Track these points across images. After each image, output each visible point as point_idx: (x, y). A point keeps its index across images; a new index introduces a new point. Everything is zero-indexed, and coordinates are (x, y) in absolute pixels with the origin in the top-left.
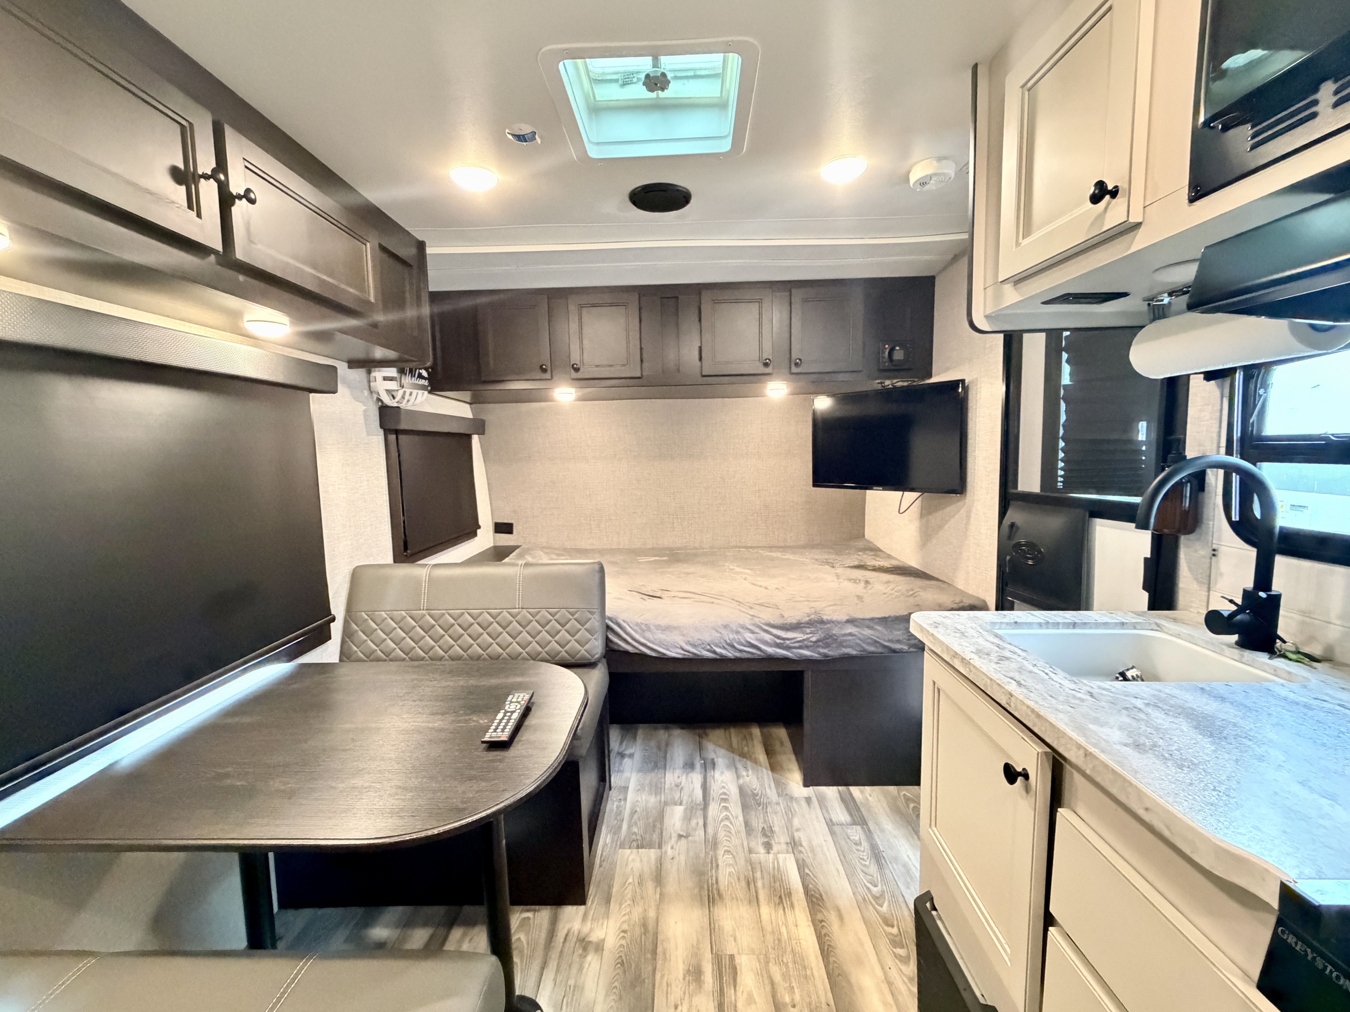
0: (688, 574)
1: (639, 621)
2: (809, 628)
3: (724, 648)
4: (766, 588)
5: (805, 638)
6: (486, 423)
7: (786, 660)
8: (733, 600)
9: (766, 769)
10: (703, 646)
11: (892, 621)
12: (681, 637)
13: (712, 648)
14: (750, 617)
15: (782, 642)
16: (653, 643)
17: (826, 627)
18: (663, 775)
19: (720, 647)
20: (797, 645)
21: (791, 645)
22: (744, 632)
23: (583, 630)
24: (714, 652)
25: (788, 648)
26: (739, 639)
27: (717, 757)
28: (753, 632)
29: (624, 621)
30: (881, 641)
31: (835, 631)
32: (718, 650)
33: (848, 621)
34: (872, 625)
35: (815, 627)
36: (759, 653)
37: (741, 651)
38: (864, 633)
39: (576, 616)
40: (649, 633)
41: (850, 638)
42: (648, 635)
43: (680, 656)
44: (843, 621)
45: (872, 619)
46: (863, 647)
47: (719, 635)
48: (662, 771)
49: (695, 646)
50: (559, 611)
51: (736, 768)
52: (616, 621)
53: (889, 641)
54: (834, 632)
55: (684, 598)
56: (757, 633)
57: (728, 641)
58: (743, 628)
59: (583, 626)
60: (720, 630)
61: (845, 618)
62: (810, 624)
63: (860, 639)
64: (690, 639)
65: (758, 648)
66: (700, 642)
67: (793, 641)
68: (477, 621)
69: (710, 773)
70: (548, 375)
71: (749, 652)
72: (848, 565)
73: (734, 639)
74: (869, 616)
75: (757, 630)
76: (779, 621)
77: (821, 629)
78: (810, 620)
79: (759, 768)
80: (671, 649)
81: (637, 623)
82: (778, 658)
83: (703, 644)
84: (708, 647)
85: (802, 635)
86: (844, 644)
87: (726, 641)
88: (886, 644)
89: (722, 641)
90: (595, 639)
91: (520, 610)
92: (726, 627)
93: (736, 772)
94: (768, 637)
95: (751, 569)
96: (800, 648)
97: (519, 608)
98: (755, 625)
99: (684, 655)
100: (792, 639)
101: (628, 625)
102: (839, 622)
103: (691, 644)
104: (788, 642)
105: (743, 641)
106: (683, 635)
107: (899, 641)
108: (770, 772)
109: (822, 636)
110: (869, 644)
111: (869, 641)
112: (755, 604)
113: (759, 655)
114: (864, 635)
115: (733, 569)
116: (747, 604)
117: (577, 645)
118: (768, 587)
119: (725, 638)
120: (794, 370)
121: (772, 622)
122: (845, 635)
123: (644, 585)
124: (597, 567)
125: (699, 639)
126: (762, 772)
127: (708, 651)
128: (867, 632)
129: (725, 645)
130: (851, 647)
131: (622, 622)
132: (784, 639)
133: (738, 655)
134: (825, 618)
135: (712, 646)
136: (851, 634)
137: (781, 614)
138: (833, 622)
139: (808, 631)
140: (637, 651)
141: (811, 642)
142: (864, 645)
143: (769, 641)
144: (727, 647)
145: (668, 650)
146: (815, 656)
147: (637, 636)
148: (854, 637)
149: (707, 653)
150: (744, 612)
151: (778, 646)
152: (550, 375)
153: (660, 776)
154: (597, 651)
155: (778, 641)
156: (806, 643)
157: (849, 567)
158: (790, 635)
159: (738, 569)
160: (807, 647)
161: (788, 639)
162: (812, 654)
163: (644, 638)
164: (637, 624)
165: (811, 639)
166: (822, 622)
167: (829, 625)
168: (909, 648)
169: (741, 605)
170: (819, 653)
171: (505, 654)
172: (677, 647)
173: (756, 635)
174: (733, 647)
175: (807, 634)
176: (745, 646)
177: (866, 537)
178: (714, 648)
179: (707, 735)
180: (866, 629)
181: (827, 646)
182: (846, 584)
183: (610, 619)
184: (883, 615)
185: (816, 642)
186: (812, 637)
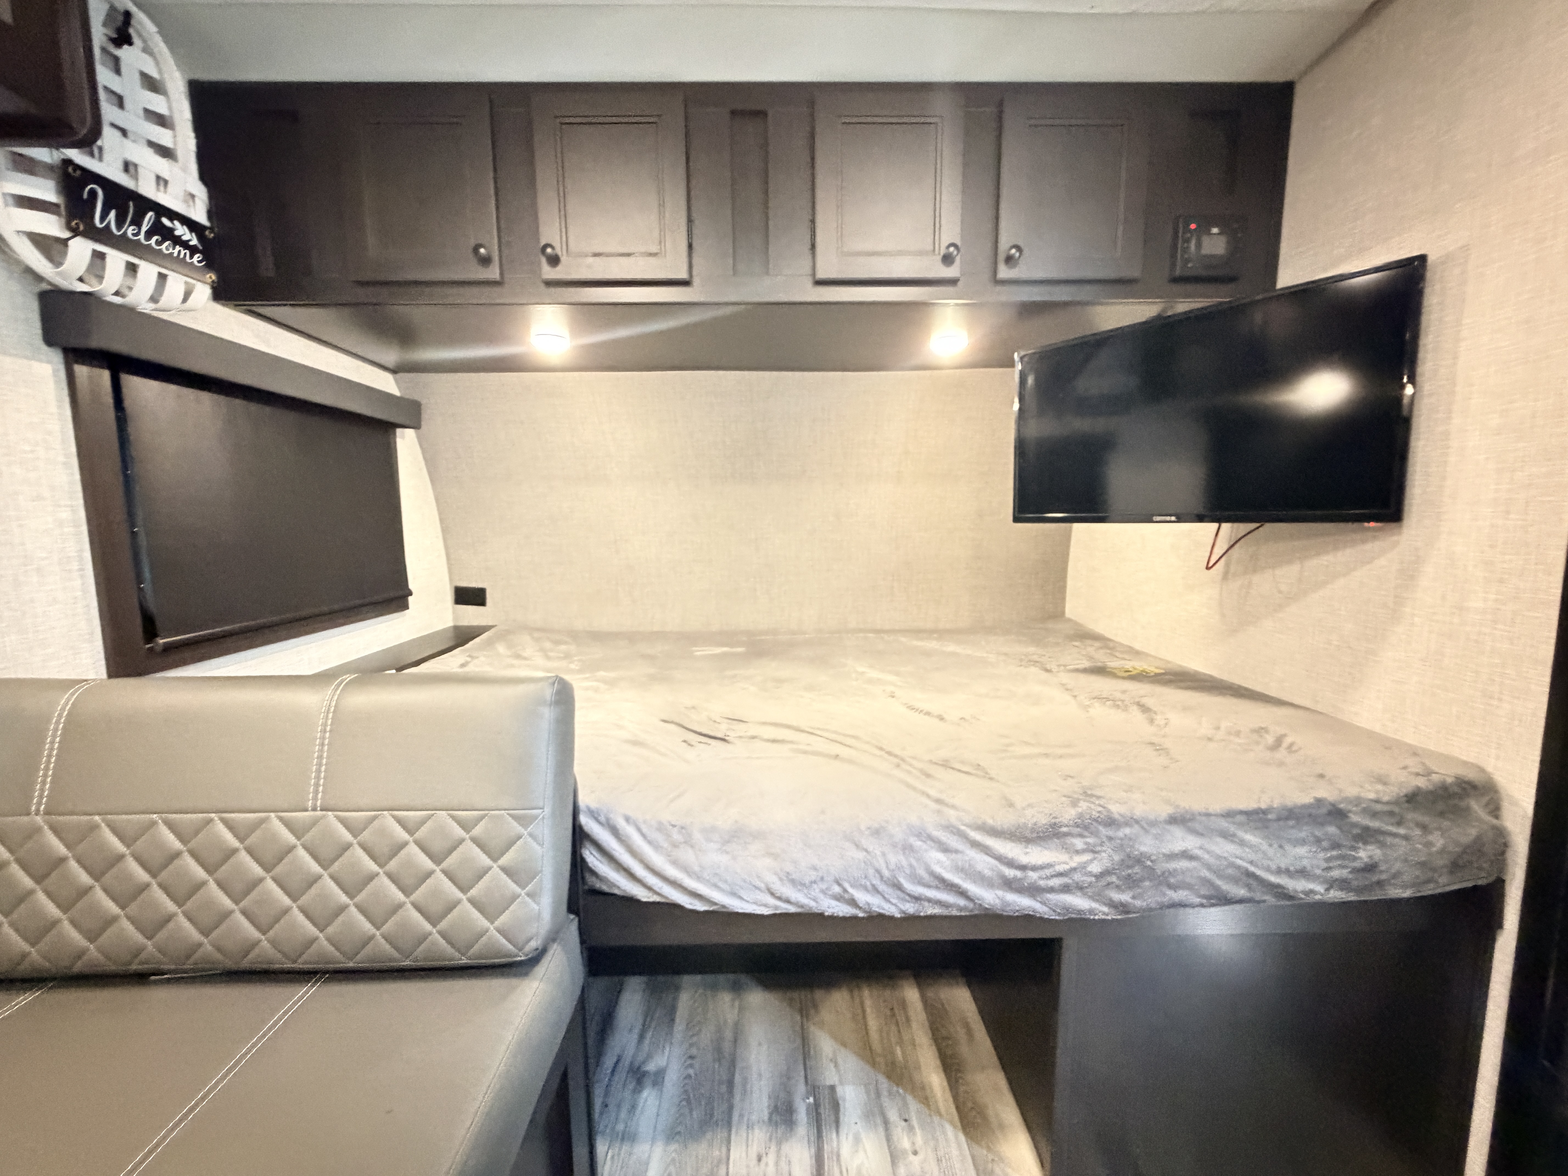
0: (780, 681)
1: (666, 817)
2: (1081, 836)
3: (876, 890)
4: (941, 718)
5: (1073, 864)
6: (423, 407)
7: (1029, 918)
8: (881, 749)
9: (952, 1123)
10: (824, 886)
11: (1279, 819)
12: (768, 861)
13: (845, 891)
14: (933, 806)
15: (1018, 874)
16: (699, 878)
17: (1120, 834)
18: (724, 1150)
19: (866, 889)
20: (1056, 882)
21: (1042, 883)
22: (925, 846)
23: (495, 869)
24: (853, 902)
25: (1033, 891)
26: (911, 866)
27: (841, 1083)
28: (945, 849)
29: (627, 819)
30: (1259, 872)
31: (1146, 845)
32: (862, 897)
33: (1173, 820)
34: (1232, 829)
35: (1095, 834)
36: (962, 902)
37: (917, 899)
38: (1217, 850)
39: (477, 831)
40: (690, 851)
41: (1184, 864)
42: (687, 855)
43: (766, 912)
44: (1162, 818)
45: (1229, 815)
46: (1217, 888)
47: (861, 855)
48: (721, 1134)
49: (804, 885)
50: (429, 817)
51: (886, 1123)
52: (608, 820)
53: (1279, 871)
54: (1143, 849)
55: (774, 741)
56: (957, 851)
57: (886, 873)
58: (919, 835)
59: (495, 860)
60: (865, 843)
61: (1165, 811)
62: (1084, 826)
63: (1209, 867)
64: (789, 867)
65: (963, 894)
66: (813, 875)
67: (1048, 872)
68: (193, 844)
69: (831, 1141)
70: (493, 273)
71: (939, 903)
72: (1072, 667)
73: (900, 868)
74: (1217, 807)
75: (953, 842)
76: (1005, 819)
77: (1110, 839)
78: (1080, 816)
79: (936, 1119)
80: (742, 893)
81: (660, 823)
82: (1010, 918)
83: (822, 879)
84: (837, 889)
85: (1063, 857)
86: (1172, 880)
87: (878, 871)
88: (1273, 879)
89: (871, 872)
90: (528, 895)
91: (319, 813)
92: (877, 832)
93: (888, 1138)
94: (984, 863)
95: (897, 674)
96: (1065, 889)
97: (314, 809)
98: (950, 828)
99: (776, 908)
100: (1042, 868)
101: (639, 830)
102: (1153, 823)
103: (793, 882)
104: (1033, 876)
105: (922, 872)
106: (775, 856)
107: (1302, 873)
108: (962, 1137)
109: (1117, 858)
110: (1235, 881)
111: (1230, 871)
112: (931, 762)
113: (961, 909)
114: (1219, 857)
115: (863, 673)
116: (914, 762)
117: (476, 914)
118: (945, 716)
119: (877, 865)
120: (1004, 272)
121: (990, 822)
122: (1172, 857)
123: (693, 708)
124: (549, 693)
125: (815, 868)
126: (944, 1133)
127: (838, 898)
128: (1225, 848)
129: (877, 882)
130: (1189, 887)
131: (621, 823)
132: (1023, 868)
133: (911, 908)
134: (1116, 809)
135: (847, 886)
136: (1186, 855)
137: (1006, 799)
138: (1137, 822)
139: (1079, 843)
140: (655, 898)
141: (1090, 874)
142: (1219, 882)
143: (987, 872)
144: (882, 887)
145: (734, 894)
146: (1102, 911)
147: (658, 860)
148: (1194, 864)
149: (834, 903)
150: (914, 789)
151: (1009, 884)
152: (498, 271)
153: (717, 1153)
154: (534, 930)
155: (1010, 873)
156: (1077, 877)
157: (1077, 670)
158: (1035, 855)
159: (874, 674)
160: (1080, 888)
161: (1034, 868)
162: (1094, 905)
163: (675, 863)
164: (660, 828)
165: (1089, 869)
166: (1111, 822)
167: (1127, 831)
168: (1327, 890)
169: (904, 766)
170: (1112, 904)
171: (265, 943)
172: (757, 888)
173: (954, 856)
174: (898, 887)
175: (1077, 852)
176: (929, 886)
177: (1068, 613)
178: (850, 890)
179: (815, 1006)
180: (1219, 840)
181: (1131, 882)
182: (1098, 710)
183: (594, 815)
184: (1252, 805)
185: (1099, 876)
186: (1091, 861)
